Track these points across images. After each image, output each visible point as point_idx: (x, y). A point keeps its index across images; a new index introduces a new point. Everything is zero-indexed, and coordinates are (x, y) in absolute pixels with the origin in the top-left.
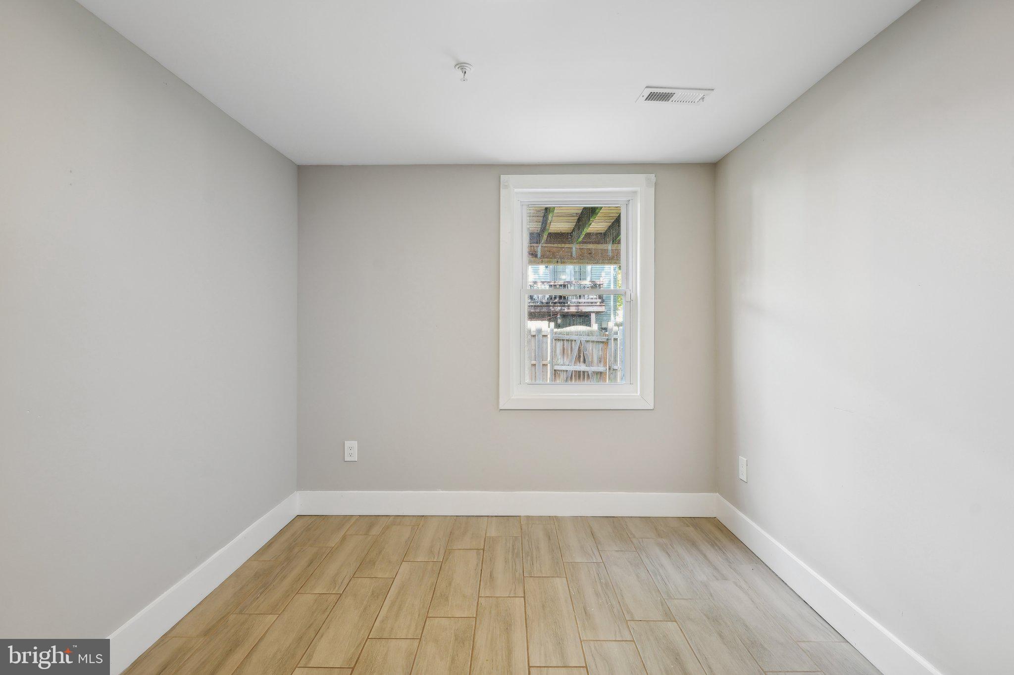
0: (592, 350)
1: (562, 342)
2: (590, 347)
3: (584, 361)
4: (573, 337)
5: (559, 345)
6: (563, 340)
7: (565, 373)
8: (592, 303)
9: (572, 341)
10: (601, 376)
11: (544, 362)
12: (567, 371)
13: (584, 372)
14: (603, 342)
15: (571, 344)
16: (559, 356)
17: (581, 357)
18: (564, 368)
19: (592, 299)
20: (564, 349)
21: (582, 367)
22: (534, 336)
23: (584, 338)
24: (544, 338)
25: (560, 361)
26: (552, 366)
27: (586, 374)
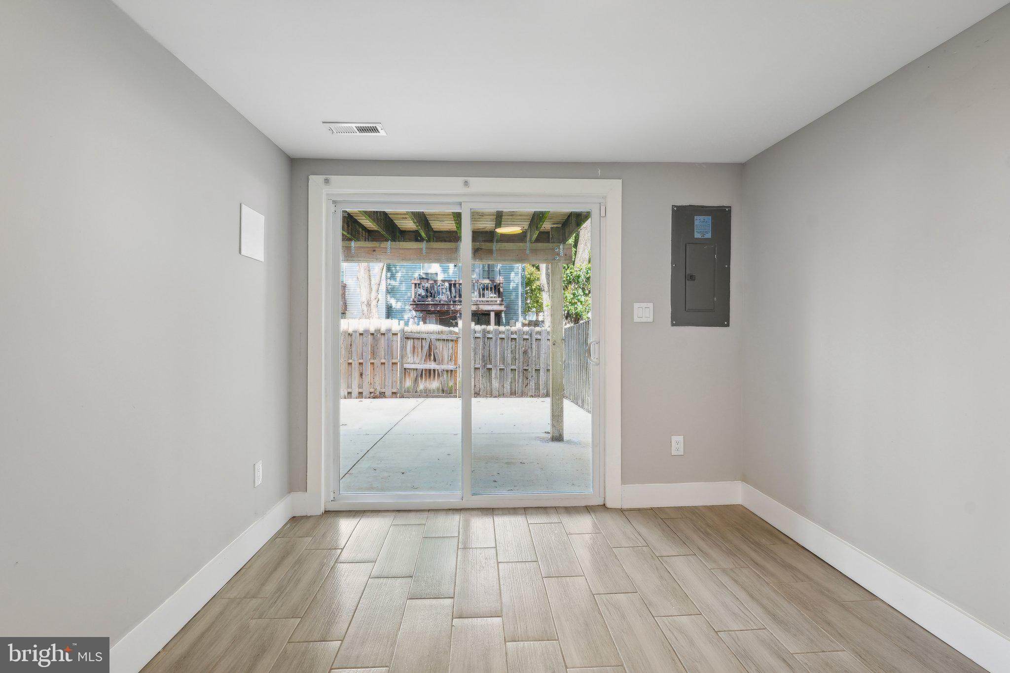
0: (443, 348)
1: (412, 340)
2: (440, 345)
3: (435, 360)
4: (424, 336)
5: (410, 343)
6: (414, 339)
7: (415, 371)
8: (488, 301)
9: (422, 339)
10: (451, 373)
11: (394, 361)
12: (417, 369)
13: (434, 370)
14: (452, 341)
15: (422, 342)
16: (409, 355)
17: (431, 355)
18: (413, 366)
19: (492, 297)
20: (414, 347)
21: (432, 365)
22: (384, 334)
23: (433, 337)
24: (394, 336)
25: (410, 360)
26: (402, 365)
27: (436, 372)
